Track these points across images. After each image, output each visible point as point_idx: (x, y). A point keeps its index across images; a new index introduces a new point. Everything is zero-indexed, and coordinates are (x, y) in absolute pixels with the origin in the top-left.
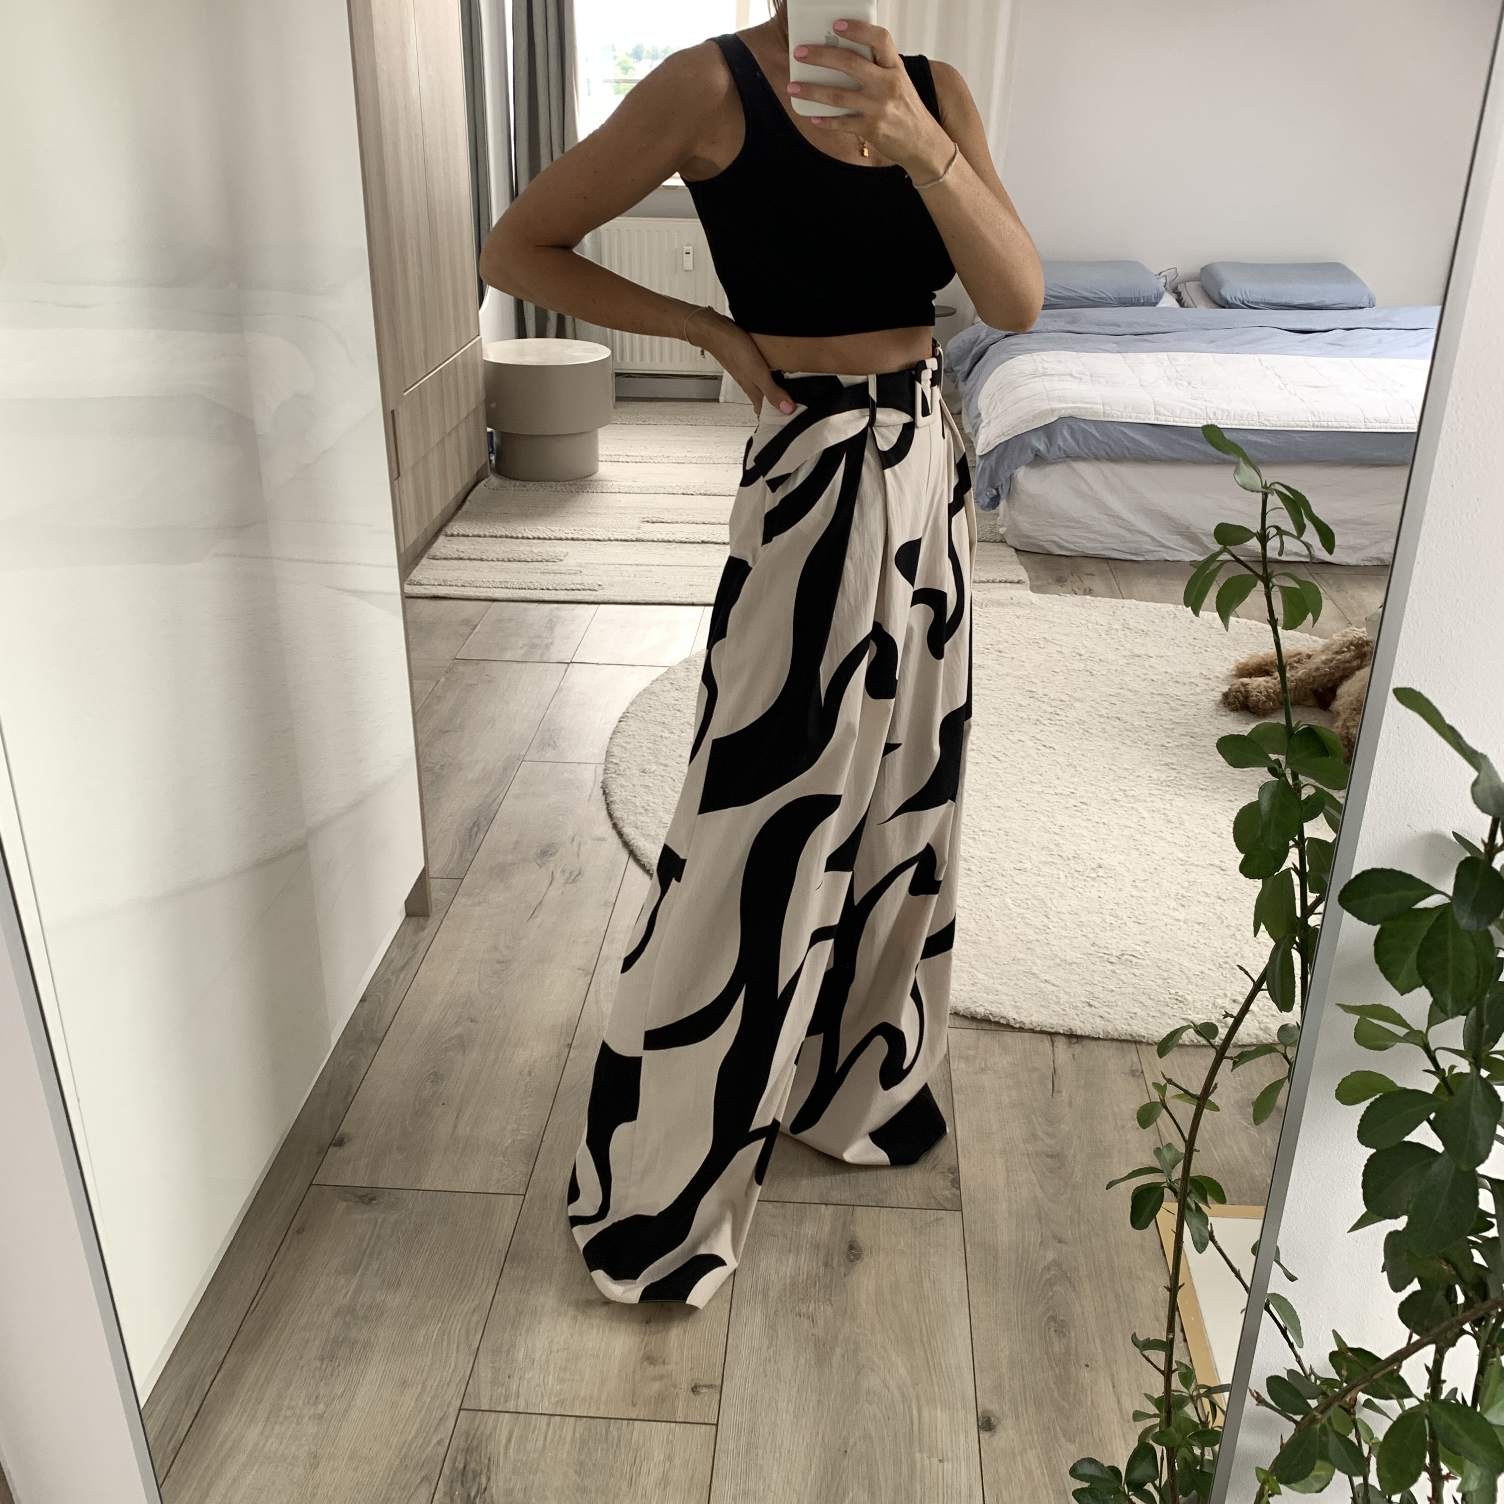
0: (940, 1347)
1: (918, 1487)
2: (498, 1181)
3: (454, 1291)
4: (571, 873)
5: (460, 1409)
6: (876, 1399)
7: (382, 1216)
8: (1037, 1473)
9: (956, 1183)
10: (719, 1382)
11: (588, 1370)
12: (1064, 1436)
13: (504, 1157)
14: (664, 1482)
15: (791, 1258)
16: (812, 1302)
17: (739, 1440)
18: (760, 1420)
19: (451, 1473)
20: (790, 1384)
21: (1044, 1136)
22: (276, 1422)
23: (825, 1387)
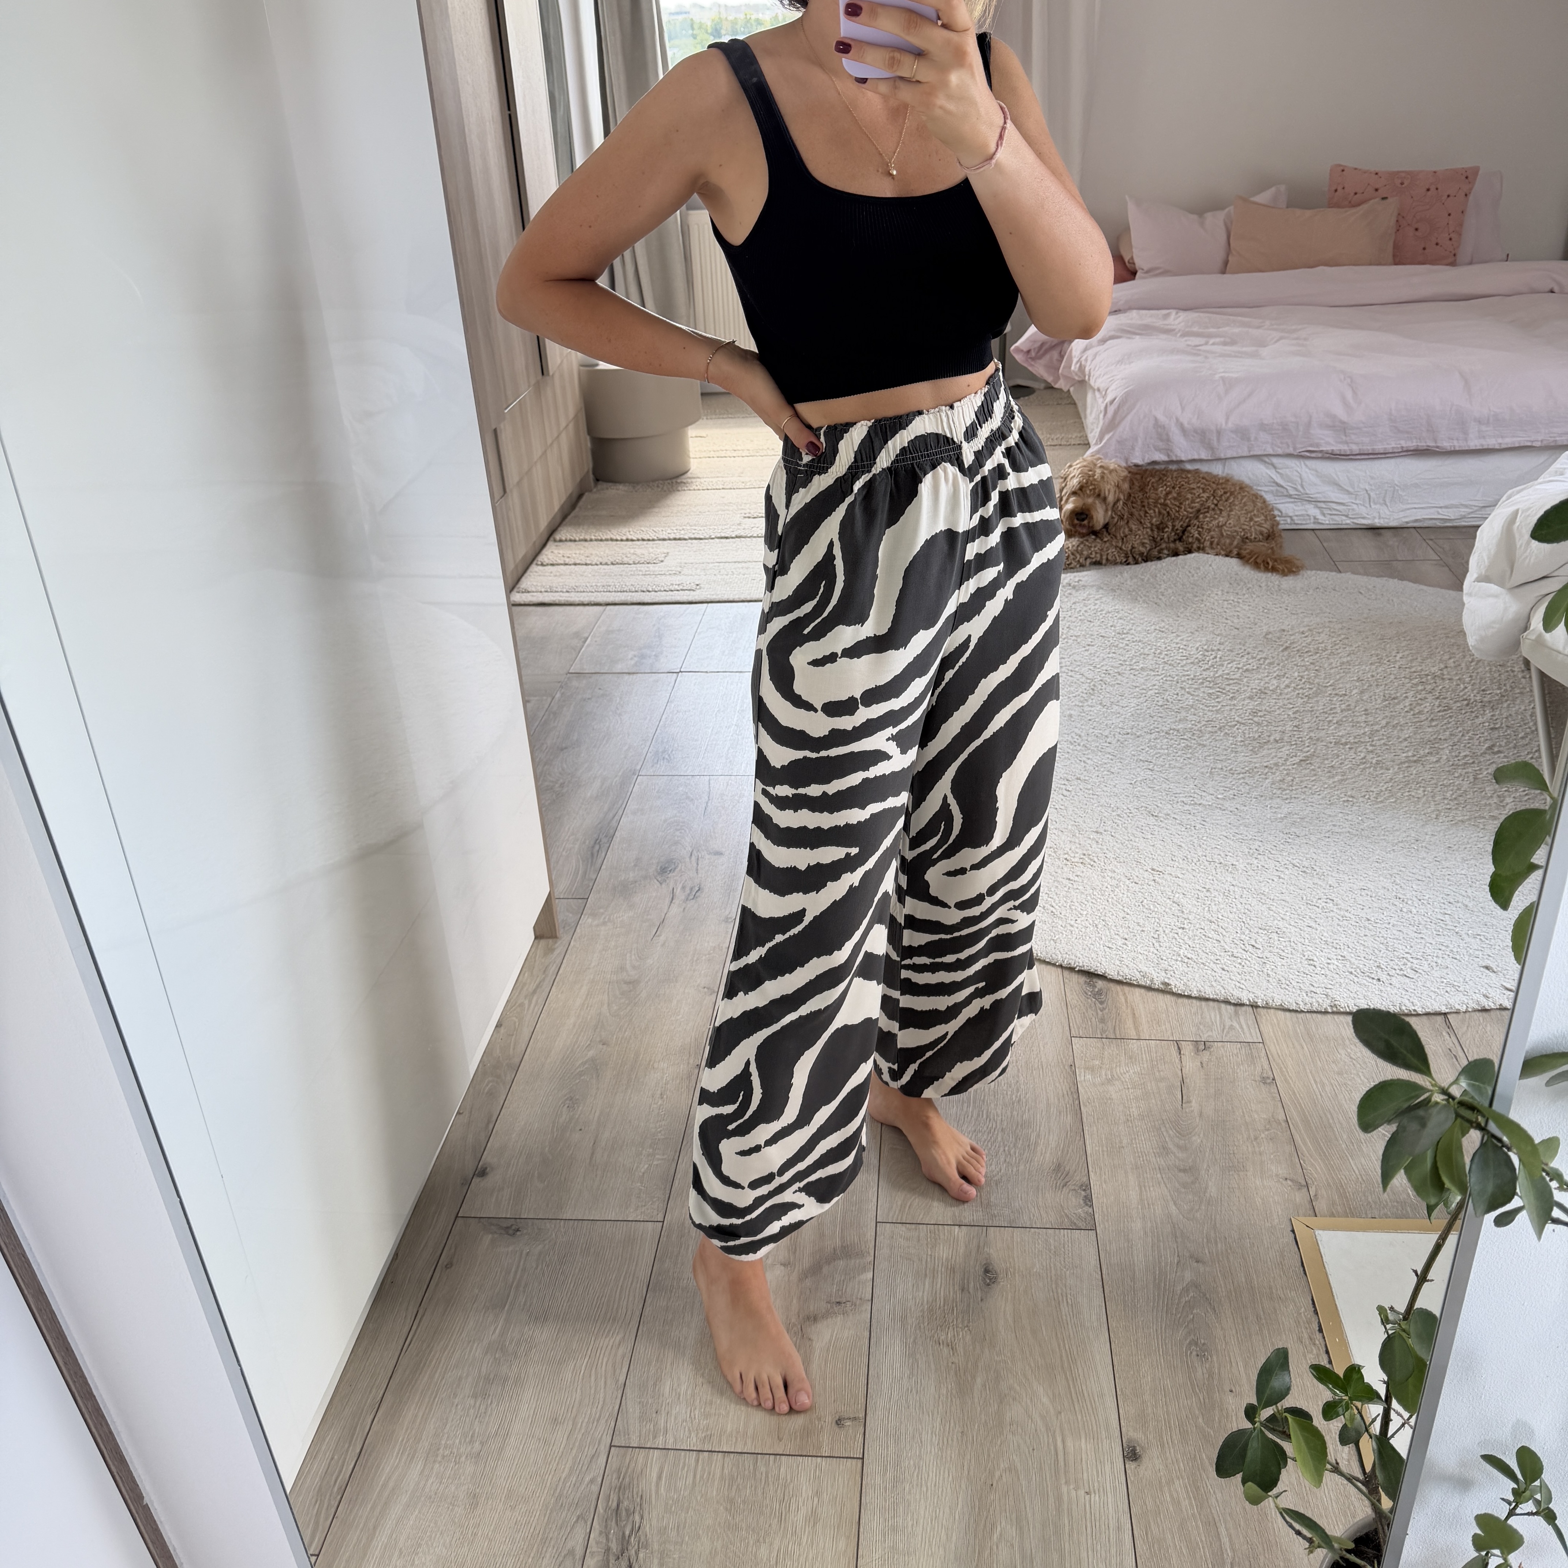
0: (1081, 1374)
1: (1066, 1522)
2: (636, 1210)
3: (598, 1325)
4: (691, 889)
5: (611, 1446)
6: (1020, 1430)
7: (527, 1248)
8: (1185, 1503)
9: (1089, 1201)
10: (862, 1415)
13: (642, 1183)
14: (813, 1518)
15: (927, 1283)
16: (951, 1329)
17: (885, 1474)
18: (904, 1454)
19: (605, 1511)
20: (933, 1415)
21: (1175, 1150)
22: (434, 1461)
23: (968, 1418)
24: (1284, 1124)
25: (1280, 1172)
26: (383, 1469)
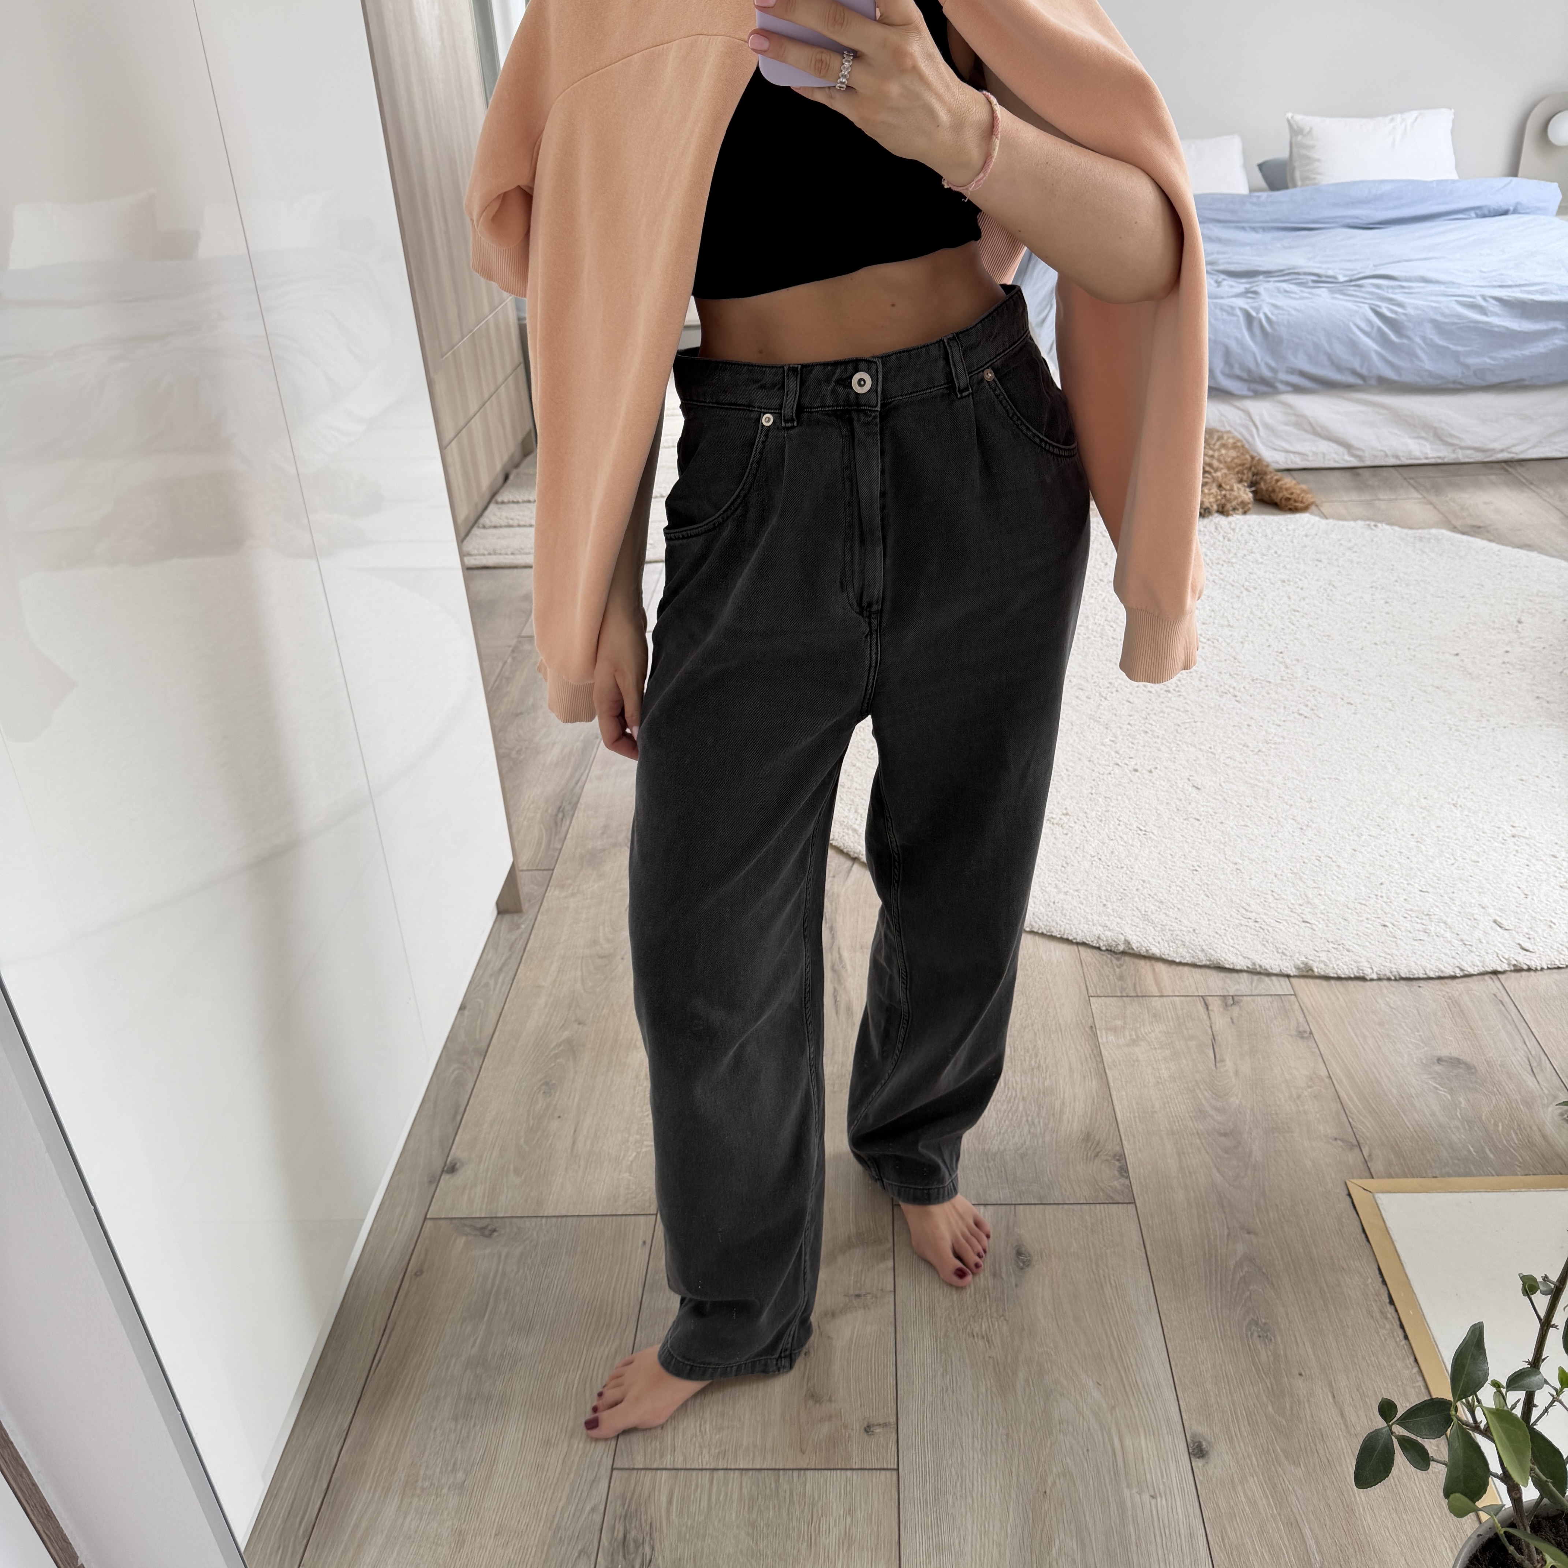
0: (1133, 1363)
1: (1132, 1531)
2: (626, 1202)
3: (591, 1331)
5: (612, 1469)
6: (1071, 1429)
7: (505, 1251)
8: (1263, 1504)
9: (1124, 1171)
10: (893, 1420)
11: (747, 1415)
12: (1286, 1457)
13: (630, 1172)
14: (847, 1540)
16: (985, 1319)
17: (924, 1487)
18: (945, 1462)
19: (610, 1543)
20: (972, 1417)
21: (1212, 1112)
22: (413, 1496)
23: (1012, 1417)
24: (1327, 1080)
25: (1329, 1131)
26: (354, 1507)
